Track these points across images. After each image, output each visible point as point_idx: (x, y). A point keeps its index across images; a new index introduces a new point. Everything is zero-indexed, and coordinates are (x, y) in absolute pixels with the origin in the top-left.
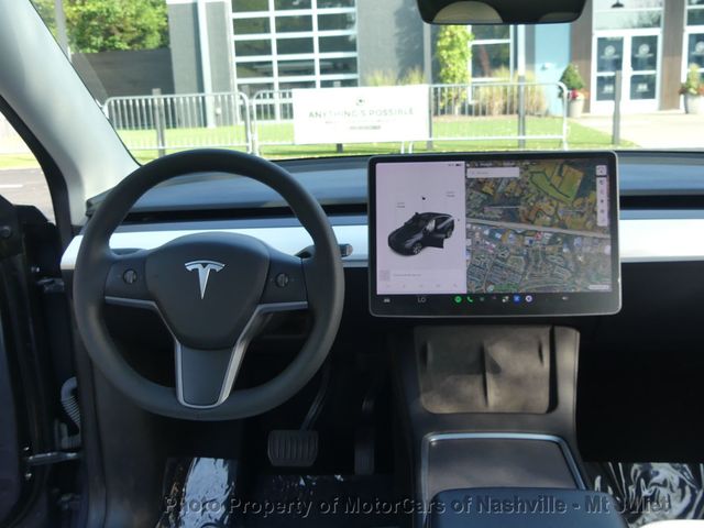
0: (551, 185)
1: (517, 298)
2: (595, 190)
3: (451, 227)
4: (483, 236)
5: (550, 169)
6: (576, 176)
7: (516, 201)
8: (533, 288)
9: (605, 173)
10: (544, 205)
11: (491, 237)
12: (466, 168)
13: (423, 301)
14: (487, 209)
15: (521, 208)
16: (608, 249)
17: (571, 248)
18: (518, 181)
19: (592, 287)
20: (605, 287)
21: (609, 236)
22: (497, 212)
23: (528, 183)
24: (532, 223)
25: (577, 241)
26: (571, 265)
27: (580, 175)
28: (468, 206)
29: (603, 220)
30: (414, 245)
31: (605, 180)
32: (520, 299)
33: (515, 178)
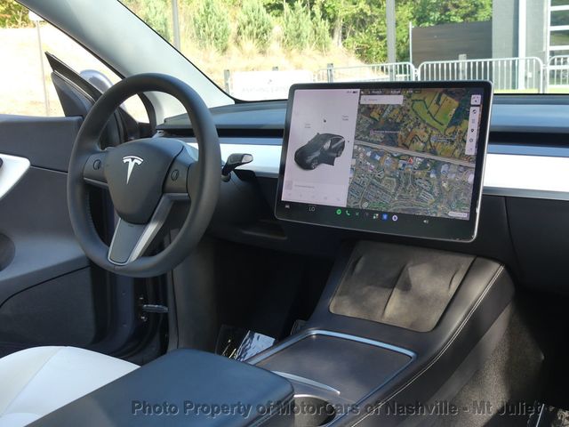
0: (429, 112)
2: (468, 119)
3: (342, 147)
4: (365, 157)
5: (430, 97)
6: (452, 105)
7: (396, 126)
8: (399, 208)
9: (479, 103)
10: (420, 132)
11: (372, 158)
12: (361, 94)
13: (313, 210)
14: (372, 133)
15: (400, 133)
16: (471, 178)
17: (438, 174)
18: (401, 108)
19: (453, 214)
20: (464, 216)
21: (474, 165)
22: (380, 135)
23: (409, 110)
24: (407, 147)
25: (444, 168)
26: (436, 190)
27: (456, 103)
28: (357, 130)
29: (471, 149)
30: (312, 161)
31: (478, 109)
32: (388, 217)
33: (399, 105)
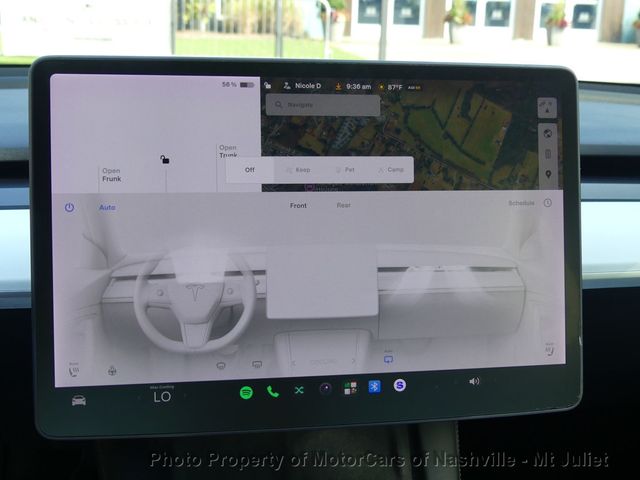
0: (448, 136)
1: (375, 386)
2: (534, 148)
5: (445, 102)
6: (498, 119)
9: (553, 114)
12: (264, 91)
18: (378, 126)
23: (398, 131)
27: (505, 115)
31: (553, 127)
32: (382, 386)
33: (372, 119)
